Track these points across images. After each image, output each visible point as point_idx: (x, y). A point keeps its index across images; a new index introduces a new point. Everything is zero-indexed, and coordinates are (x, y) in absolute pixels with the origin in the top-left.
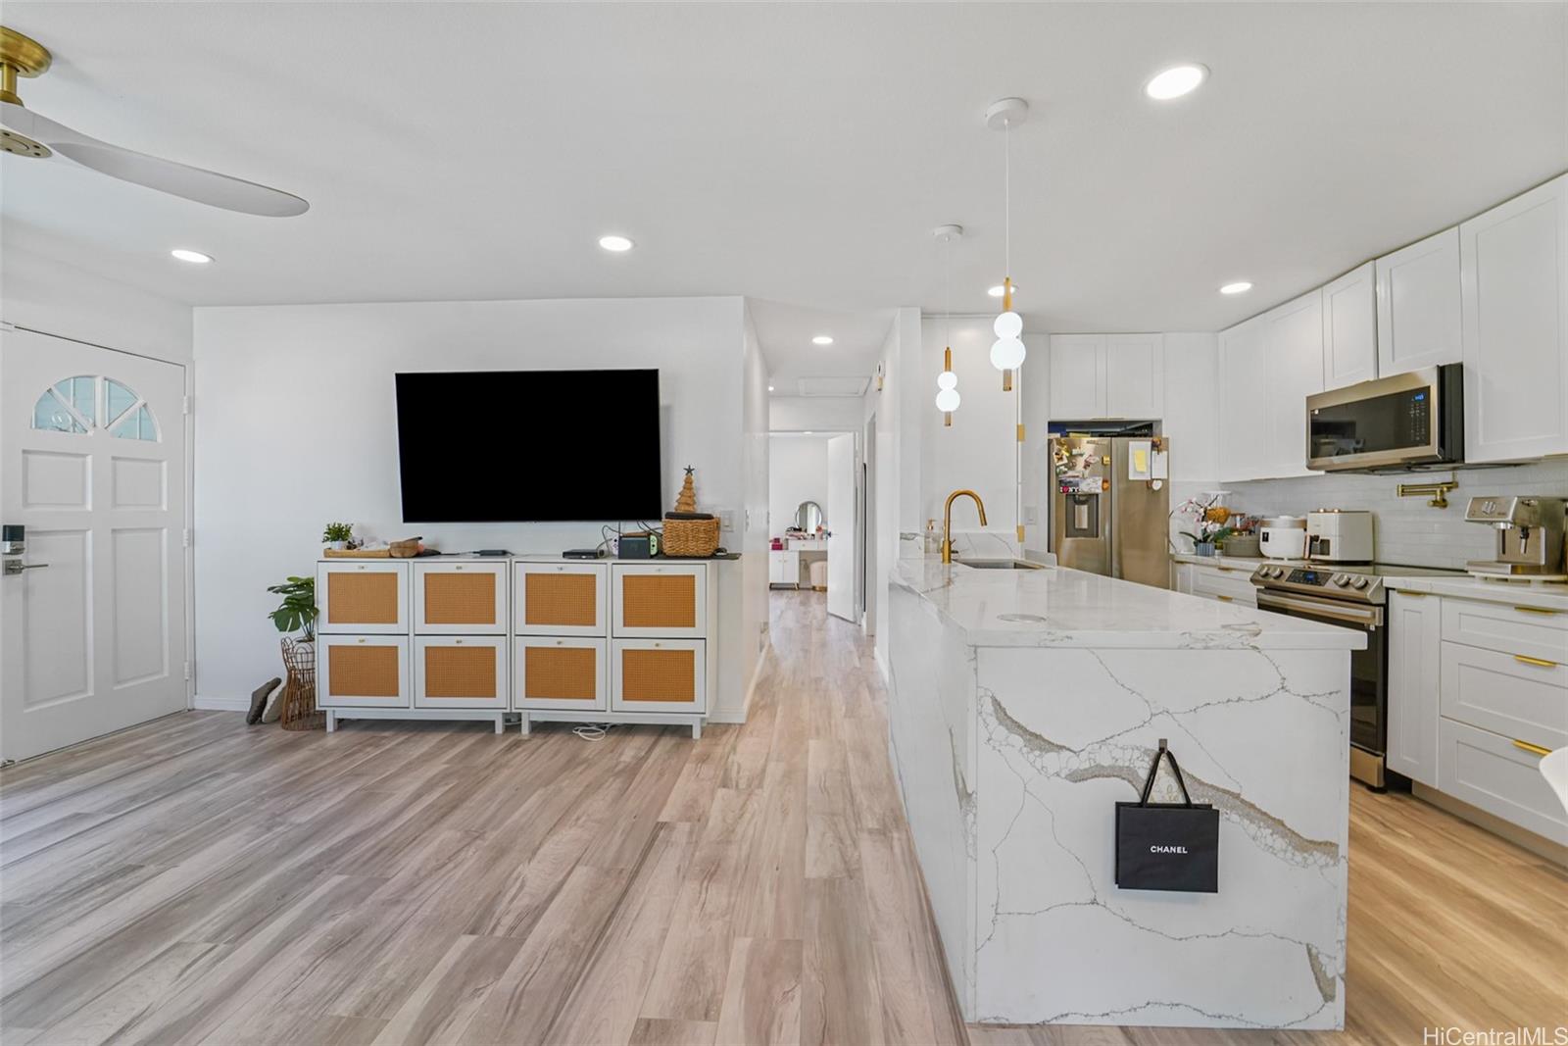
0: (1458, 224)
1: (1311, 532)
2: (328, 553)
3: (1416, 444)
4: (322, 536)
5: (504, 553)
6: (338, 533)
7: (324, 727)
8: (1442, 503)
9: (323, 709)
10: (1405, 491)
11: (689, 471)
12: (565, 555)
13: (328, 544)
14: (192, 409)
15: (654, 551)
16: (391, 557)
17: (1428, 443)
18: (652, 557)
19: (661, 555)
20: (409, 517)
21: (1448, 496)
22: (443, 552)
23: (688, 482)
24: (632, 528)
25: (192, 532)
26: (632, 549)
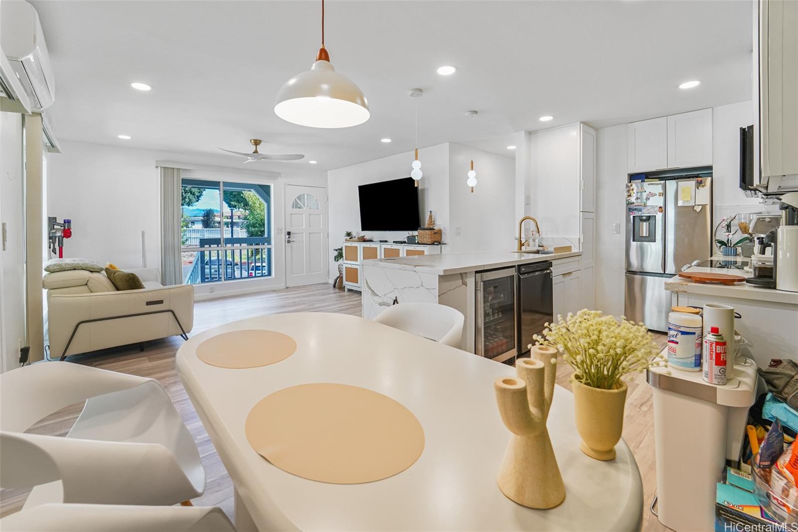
2: (346, 240)
4: (344, 235)
5: (386, 241)
6: (349, 234)
7: (344, 291)
9: (345, 285)
11: (431, 212)
12: (394, 242)
13: (346, 238)
14: (327, 200)
15: (417, 242)
16: (358, 241)
20: (363, 229)
22: (374, 240)
23: (431, 217)
24: (411, 233)
25: (328, 234)
26: (411, 241)
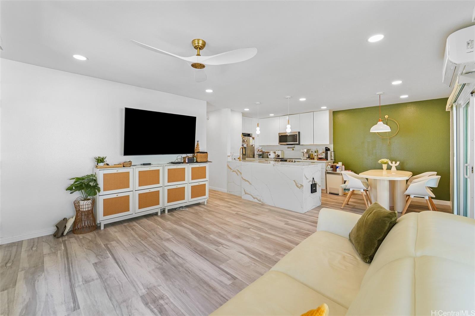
0: (300, 114)
1: (276, 154)
3: (296, 142)
6: (100, 160)
7: (98, 228)
8: (293, 150)
9: (100, 222)
10: (288, 148)
11: (198, 141)
16: (124, 167)
17: (297, 142)
18: (195, 162)
19: (197, 162)
21: (294, 149)
23: (198, 144)
